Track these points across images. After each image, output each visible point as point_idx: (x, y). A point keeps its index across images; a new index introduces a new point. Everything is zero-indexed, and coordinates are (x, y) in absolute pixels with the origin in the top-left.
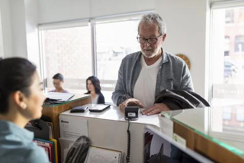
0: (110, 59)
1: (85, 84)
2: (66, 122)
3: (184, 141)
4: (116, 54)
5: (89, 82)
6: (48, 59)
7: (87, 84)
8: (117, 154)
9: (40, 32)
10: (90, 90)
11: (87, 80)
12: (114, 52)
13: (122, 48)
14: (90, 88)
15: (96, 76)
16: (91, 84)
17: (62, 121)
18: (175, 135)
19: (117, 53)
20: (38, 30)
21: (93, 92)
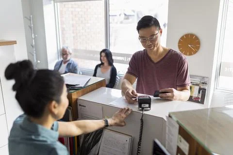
0: (121, 23)
1: (99, 56)
2: (83, 106)
3: (187, 145)
4: (127, 17)
5: (103, 54)
6: (63, 29)
7: (101, 56)
8: (128, 138)
9: (56, 4)
10: (103, 62)
11: (101, 52)
12: (125, 15)
13: (134, 11)
14: (104, 60)
15: (108, 48)
16: (104, 56)
17: (80, 105)
18: (180, 136)
19: (129, 16)
20: (54, 2)
21: (106, 64)
